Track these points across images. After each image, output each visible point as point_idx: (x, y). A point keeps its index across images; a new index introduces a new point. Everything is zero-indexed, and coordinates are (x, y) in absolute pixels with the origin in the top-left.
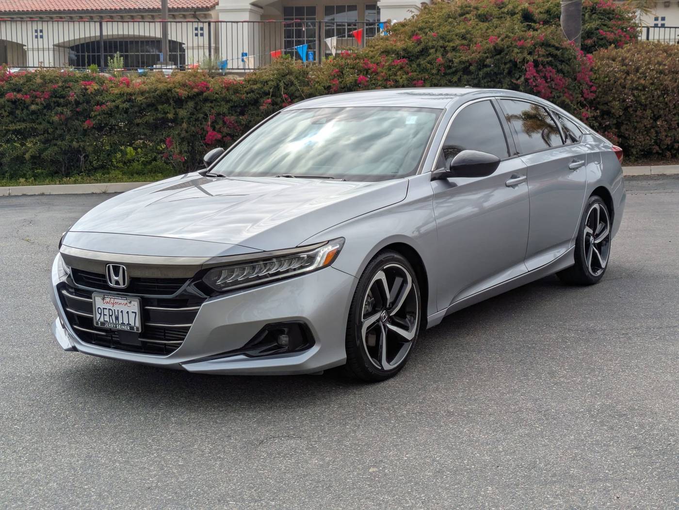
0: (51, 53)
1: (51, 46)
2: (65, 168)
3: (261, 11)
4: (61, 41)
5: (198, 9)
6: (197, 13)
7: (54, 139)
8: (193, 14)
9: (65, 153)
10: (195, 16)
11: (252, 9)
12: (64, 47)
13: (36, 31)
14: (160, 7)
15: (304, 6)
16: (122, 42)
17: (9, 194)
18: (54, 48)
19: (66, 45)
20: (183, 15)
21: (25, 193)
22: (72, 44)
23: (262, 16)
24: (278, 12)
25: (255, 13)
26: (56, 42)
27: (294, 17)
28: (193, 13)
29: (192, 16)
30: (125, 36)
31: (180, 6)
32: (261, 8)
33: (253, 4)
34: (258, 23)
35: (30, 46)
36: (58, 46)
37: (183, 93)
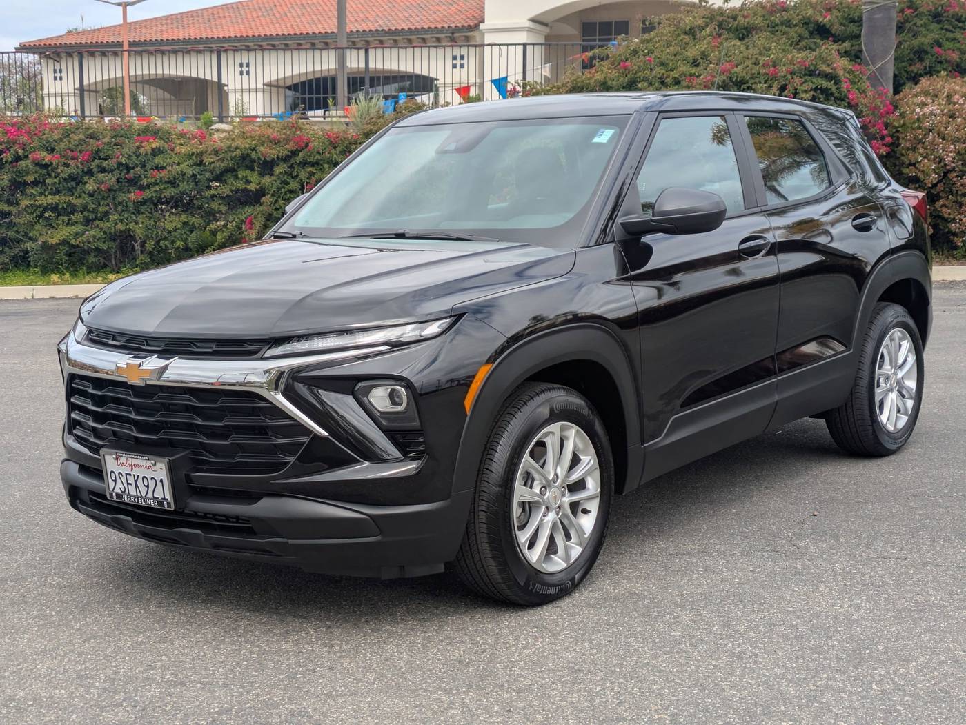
0: (260, 95)
1: (260, 86)
2: (115, 259)
3: (546, 30)
4: (274, 78)
5: (457, 29)
6: (456, 35)
7: (96, 218)
8: (450, 37)
9: (113, 238)
10: (453, 40)
11: (532, 27)
12: (278, 87)
13: (241, 65)
14: (335, 31)
15: (610, 21)
16: (356, 78)
17: (33, 296)
18: (264, 89)
19: (281, 83)
20: (435, 37)
21: (52, 295)
22: (289, 83)
23: (547, 38)
24: (573, 31)
25: (539, 34)
26: (267, 80)
27: (597, 37)
28: (450, 35)
29: (449, 39)
30: (360, 70)
31: (433, 26)
32: (546, 25)
33: (533, 20)
34: (540, 46)
35: (231, 87)
36: (270, 85)
37: (270, 152)
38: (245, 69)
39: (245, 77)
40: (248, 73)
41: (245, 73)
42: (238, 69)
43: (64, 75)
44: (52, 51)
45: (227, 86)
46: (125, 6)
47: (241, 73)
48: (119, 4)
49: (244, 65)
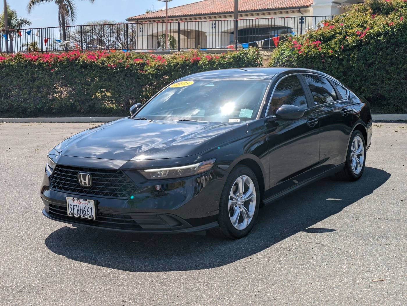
38: (214, 26)
39: (214, 29)
40: (215, 27)
41: (214, 27)
42: (211, 26)
43: (144, 30)
44: (139, 21)
45: (207, 33)
46: (167, 2)
47: (212, 28)
48: (165, 1)
49: (214, 24)
